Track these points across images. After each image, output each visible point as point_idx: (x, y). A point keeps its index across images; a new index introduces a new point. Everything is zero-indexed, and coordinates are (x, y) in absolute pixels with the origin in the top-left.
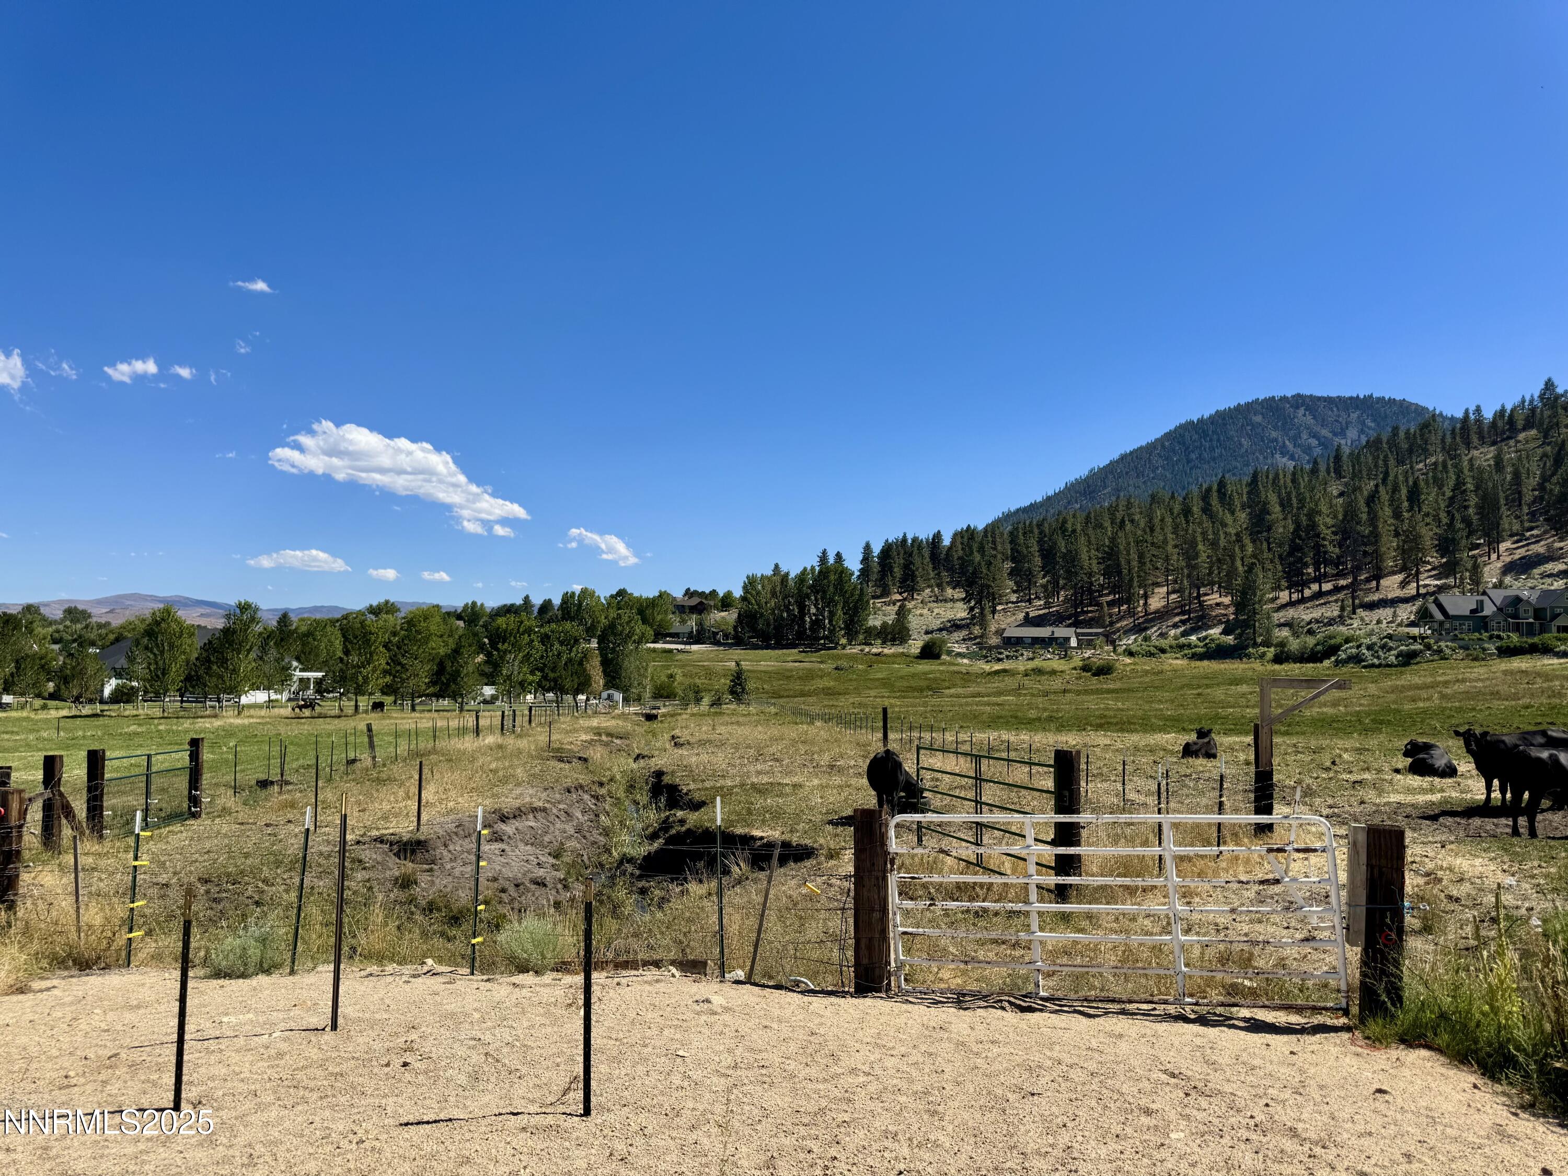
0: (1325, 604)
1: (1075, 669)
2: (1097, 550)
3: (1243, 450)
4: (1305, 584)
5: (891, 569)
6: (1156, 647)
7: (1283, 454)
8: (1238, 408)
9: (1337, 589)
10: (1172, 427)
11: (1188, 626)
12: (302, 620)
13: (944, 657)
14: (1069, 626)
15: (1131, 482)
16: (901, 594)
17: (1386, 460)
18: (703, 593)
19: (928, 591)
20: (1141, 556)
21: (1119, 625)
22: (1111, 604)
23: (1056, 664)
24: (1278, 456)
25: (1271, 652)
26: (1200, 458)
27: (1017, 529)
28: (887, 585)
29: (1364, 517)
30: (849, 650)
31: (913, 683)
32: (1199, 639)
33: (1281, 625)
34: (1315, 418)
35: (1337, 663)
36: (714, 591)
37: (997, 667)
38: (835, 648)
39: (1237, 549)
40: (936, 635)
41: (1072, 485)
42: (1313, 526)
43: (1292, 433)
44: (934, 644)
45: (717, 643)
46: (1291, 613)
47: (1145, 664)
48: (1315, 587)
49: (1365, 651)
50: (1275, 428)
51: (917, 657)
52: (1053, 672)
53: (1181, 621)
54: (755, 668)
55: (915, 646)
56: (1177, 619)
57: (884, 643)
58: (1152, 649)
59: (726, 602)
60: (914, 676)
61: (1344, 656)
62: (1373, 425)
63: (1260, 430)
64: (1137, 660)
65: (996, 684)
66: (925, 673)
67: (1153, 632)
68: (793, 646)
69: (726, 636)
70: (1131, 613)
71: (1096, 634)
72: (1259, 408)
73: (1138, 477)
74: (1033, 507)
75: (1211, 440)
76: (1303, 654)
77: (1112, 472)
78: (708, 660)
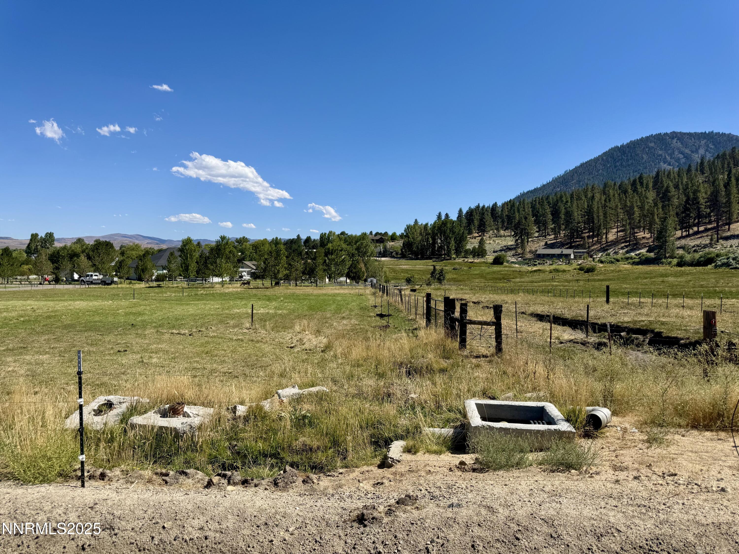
0: (701, 237)
1: (575, 269)
2: (581, 211)
3: (644, 161)
4: (690, 227)
5: (473, 221)
6: (614, 259)
7: (665, 163)
8: (642, 140)
9: (706, 230)
10: (607, 149)
11: (629, 248)
12: (207, 245)
13: (505, 264)
14: (567, 248)
15: (586, 177)
16: (478, 233)
17: (729, 164)
18: (381, 233)
19: (491, 232)
20: (605, 214)
21: (593, 248)
22: (589, 237)
23: (564, 267)
24: (662, 163)
25: (675, 261)
26: (621, 165)
27: (535, 201)
28: (471, 229)
29: (723, 193)
30: (457, 260)
31: (495, 276)
32: (636, 255)
33: (678, 248)
34: (682, 144)
35: (716, 267)
36: (386, 232)
37: (535, 268)
38: (450, 259)
39: (655, 210)
40: (499, 253)
41: (556, 179)
42: (696, 199)
43: (669, 152)
44: (500, 257)
45: (393, 257)
46: (683, 242)
47: (610, 267)
48: (695, 229)
49: (731, 261)
50: (661, 149)
51: (491, 264)
52: (564, 271)
53: (625, 246)
54: (414, 269)
55: (490, 258)
56: (623, 245)
57: (474, 257)
58: (613, 260)
59: (393, 238)
60: (494, 272)
61: (720, 263)
62: (713, 147)
63: (653, 150)
64: (605, 265)
65: (536, 277)
66: (500, 271)
67: (611, 251)
68: (430, 259)
69: (397, 254)
70: (599, 242)
71: (583, 252)
72: (653, 139)
73: (589, 174)
74: (536, 190)
75: (627, 156)
76: (693, 262)
77: (576, 173)
78: (391, 265)
